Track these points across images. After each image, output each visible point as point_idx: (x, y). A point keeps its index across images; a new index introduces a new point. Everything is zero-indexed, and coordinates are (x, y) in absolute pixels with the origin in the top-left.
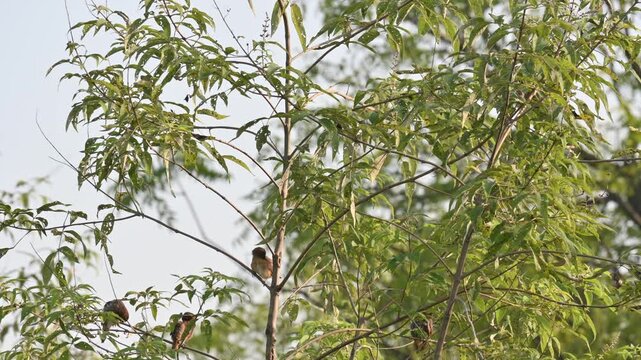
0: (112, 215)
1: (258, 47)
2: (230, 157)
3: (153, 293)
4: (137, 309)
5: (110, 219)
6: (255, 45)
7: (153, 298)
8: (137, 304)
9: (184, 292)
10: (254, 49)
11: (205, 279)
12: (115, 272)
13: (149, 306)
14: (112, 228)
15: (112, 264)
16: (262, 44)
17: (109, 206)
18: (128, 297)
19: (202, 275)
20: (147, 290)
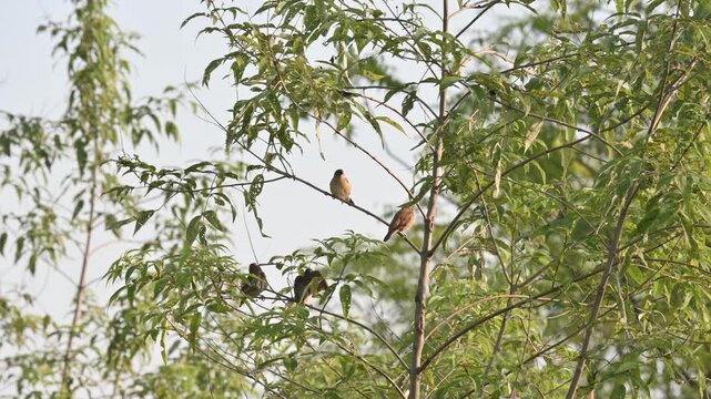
0: (261, 176)
1: (408, 10)
2: (383, 119)
3: (300, 257)
4: (284, 273)
5: (259, 181)
6: (406, 8)
7: (300, 261)
8: (284, 268)
9: (323, 255)
10: (405, 12)
11: (346, 242)
12: (264, 236)
13: (296, 270)
14: (261, 189)
15: (261, 228)
16: (412, 7)
17: (259, 167)
18: (274, 261)
19: (343, 237)
20: (294, 254)
